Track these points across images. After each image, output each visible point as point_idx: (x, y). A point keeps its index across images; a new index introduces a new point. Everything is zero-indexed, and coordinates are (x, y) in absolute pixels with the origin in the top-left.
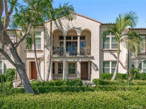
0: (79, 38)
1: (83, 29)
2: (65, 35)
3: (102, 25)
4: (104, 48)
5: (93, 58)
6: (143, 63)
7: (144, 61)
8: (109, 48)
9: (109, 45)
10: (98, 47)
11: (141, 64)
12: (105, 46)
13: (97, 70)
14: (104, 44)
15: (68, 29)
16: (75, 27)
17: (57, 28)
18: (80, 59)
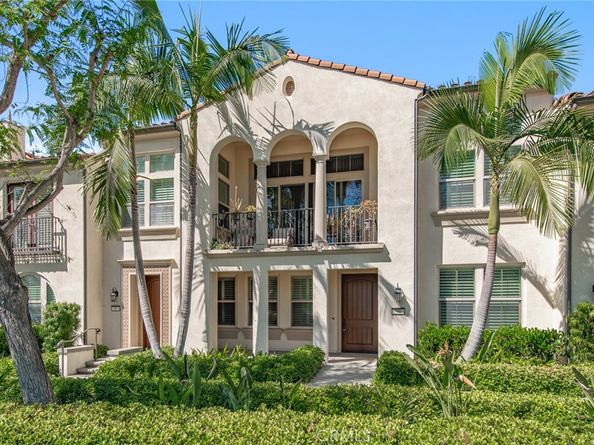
0: (320, 167)
4: (443, 205)
5: (383, 254)
8: (471, 203)
9: (470, 188)
12: (452, 195)
13: (403, 309)
14: (442, 185)
15: (272, 134)
16: (304, 124)
17: (231, 131)
18: (326, 262)
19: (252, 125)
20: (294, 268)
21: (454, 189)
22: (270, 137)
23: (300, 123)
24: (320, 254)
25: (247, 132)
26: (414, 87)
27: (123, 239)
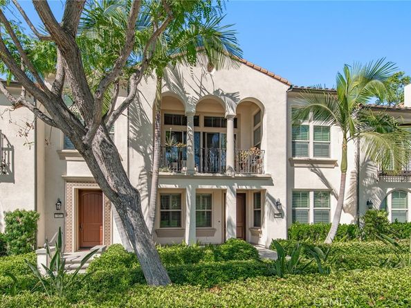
0: (230, 123)
1: (242, 97)
2: (191, 110)
3: (294, 91)
4: (294, 155)
5: (269, 181)
6: (389, 197)
7: (393, 192)
8: (307, 155)
9: (306, 147)
10: (284, 150)
11: (386, 198)
12: (298, 150)
13: (280, 215)
14: (294, 144)
15: (200, 95)
16: (221, 92)
17: (169, 88)
18: (236, 184)
19: (185, 86)
20: (215, 187)
21: (299, 146)
22: (198, 98)
23: (218, 91)
24: (233, 179)
25: (181, 91)
26: (286, 83)
27: (67, 158)
